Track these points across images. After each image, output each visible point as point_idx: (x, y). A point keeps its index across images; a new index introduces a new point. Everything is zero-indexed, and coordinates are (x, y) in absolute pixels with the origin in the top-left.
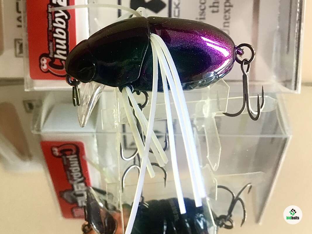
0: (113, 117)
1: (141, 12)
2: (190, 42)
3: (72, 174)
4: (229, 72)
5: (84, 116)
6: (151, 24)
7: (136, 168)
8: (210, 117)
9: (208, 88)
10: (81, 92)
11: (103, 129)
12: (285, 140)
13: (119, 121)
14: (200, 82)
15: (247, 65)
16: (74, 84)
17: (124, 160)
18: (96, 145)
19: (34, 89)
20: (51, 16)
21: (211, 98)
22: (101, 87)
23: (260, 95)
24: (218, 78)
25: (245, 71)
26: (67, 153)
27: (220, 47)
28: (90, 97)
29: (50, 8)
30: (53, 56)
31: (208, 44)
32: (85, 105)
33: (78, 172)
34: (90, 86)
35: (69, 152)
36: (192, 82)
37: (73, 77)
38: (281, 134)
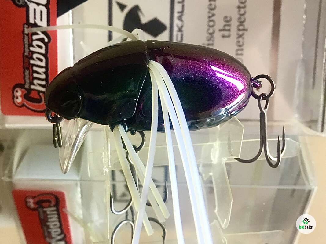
0: (102, 161)
1: (138, 34)
2: (196, 72)
3: (50, 230)
4: (244, 108)
5: (67, 160)
6: (149, 49)
7: (128, 224)
8: (220, 164)
9: (217, 129)
10: (63, 131)
11: (89, 176)
12: (309, 193)
13: (110, 167)
14: (208, 120)
15: (265, 101)
16: (56, 121)
17: (114, 213)
18: (79, 195)
19: (5, 127)
20: (27, 39)
21: (220, 140)
22: (88, 126)
23: (280, 138)
24: (230, 115)
25: (262, 108)
26: (44, 204)
27: (233, 78)
28: (74, 137)
29: (27, 28)
30: (29, 87)
31: (219, 75)
32: (67, 147)
33: (57, 228)
34: (74, 124)
35: (47, 204)
36: (198, 120)
37: (55, 112)
38: (304, 184)
